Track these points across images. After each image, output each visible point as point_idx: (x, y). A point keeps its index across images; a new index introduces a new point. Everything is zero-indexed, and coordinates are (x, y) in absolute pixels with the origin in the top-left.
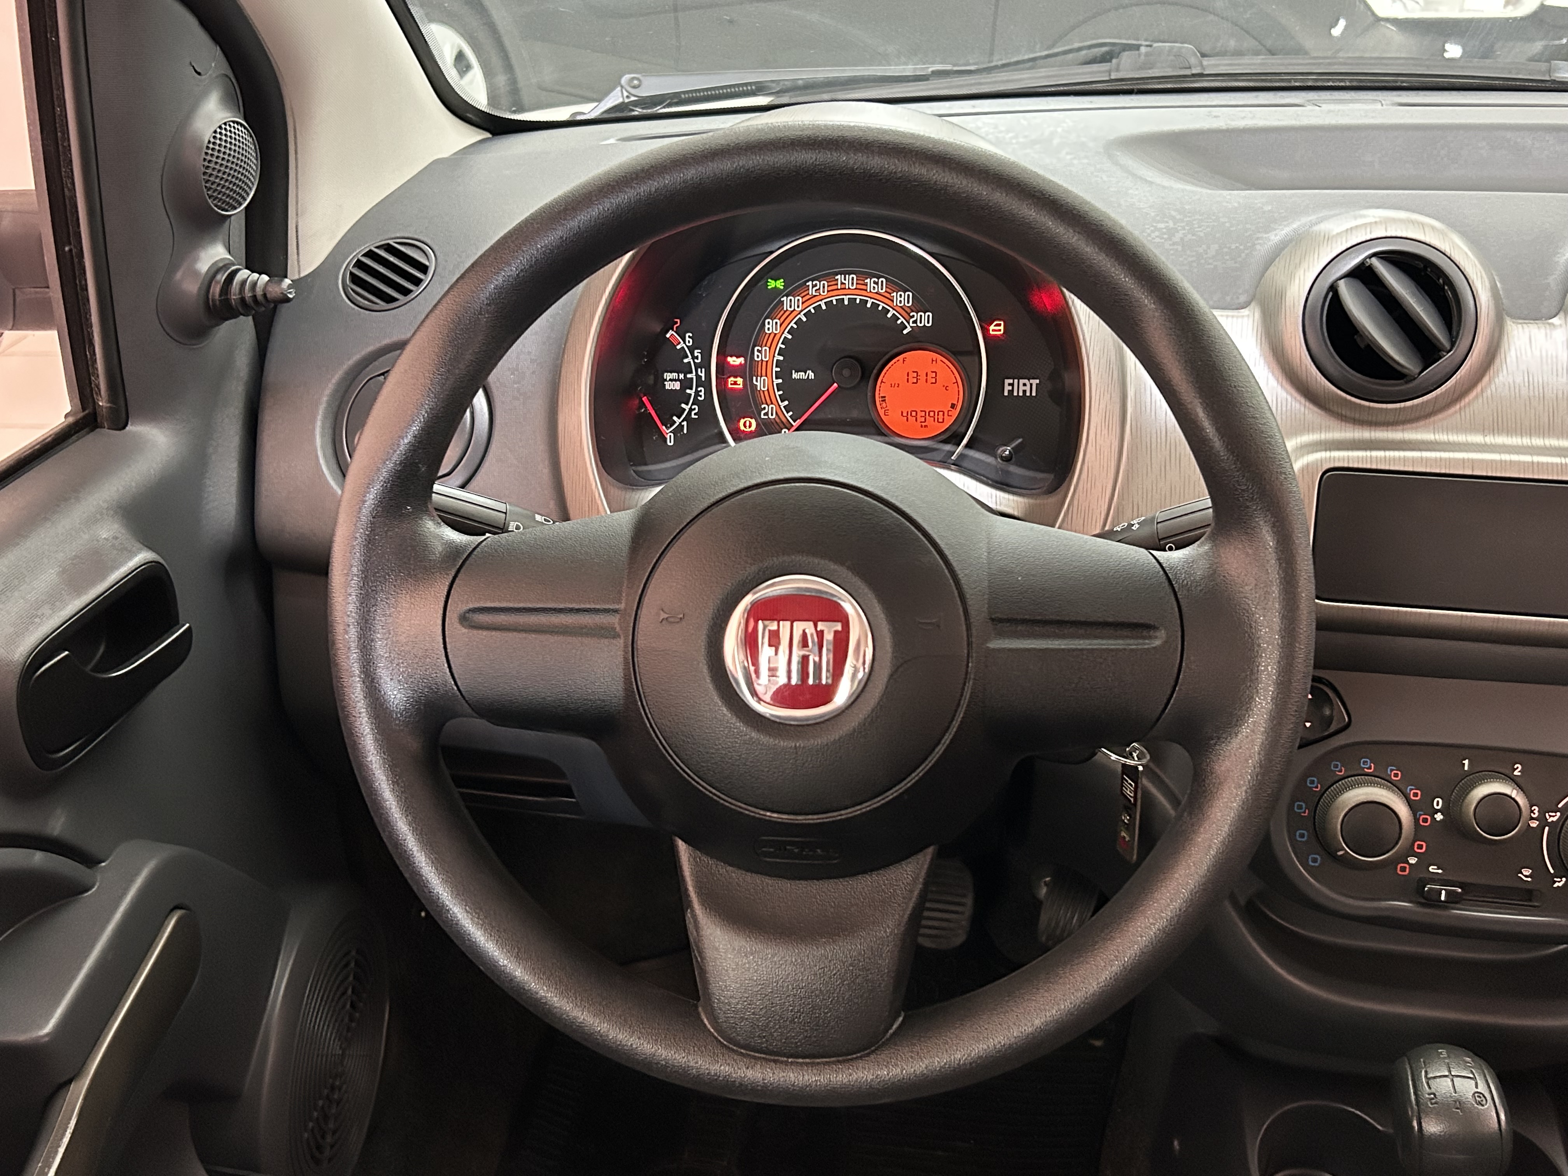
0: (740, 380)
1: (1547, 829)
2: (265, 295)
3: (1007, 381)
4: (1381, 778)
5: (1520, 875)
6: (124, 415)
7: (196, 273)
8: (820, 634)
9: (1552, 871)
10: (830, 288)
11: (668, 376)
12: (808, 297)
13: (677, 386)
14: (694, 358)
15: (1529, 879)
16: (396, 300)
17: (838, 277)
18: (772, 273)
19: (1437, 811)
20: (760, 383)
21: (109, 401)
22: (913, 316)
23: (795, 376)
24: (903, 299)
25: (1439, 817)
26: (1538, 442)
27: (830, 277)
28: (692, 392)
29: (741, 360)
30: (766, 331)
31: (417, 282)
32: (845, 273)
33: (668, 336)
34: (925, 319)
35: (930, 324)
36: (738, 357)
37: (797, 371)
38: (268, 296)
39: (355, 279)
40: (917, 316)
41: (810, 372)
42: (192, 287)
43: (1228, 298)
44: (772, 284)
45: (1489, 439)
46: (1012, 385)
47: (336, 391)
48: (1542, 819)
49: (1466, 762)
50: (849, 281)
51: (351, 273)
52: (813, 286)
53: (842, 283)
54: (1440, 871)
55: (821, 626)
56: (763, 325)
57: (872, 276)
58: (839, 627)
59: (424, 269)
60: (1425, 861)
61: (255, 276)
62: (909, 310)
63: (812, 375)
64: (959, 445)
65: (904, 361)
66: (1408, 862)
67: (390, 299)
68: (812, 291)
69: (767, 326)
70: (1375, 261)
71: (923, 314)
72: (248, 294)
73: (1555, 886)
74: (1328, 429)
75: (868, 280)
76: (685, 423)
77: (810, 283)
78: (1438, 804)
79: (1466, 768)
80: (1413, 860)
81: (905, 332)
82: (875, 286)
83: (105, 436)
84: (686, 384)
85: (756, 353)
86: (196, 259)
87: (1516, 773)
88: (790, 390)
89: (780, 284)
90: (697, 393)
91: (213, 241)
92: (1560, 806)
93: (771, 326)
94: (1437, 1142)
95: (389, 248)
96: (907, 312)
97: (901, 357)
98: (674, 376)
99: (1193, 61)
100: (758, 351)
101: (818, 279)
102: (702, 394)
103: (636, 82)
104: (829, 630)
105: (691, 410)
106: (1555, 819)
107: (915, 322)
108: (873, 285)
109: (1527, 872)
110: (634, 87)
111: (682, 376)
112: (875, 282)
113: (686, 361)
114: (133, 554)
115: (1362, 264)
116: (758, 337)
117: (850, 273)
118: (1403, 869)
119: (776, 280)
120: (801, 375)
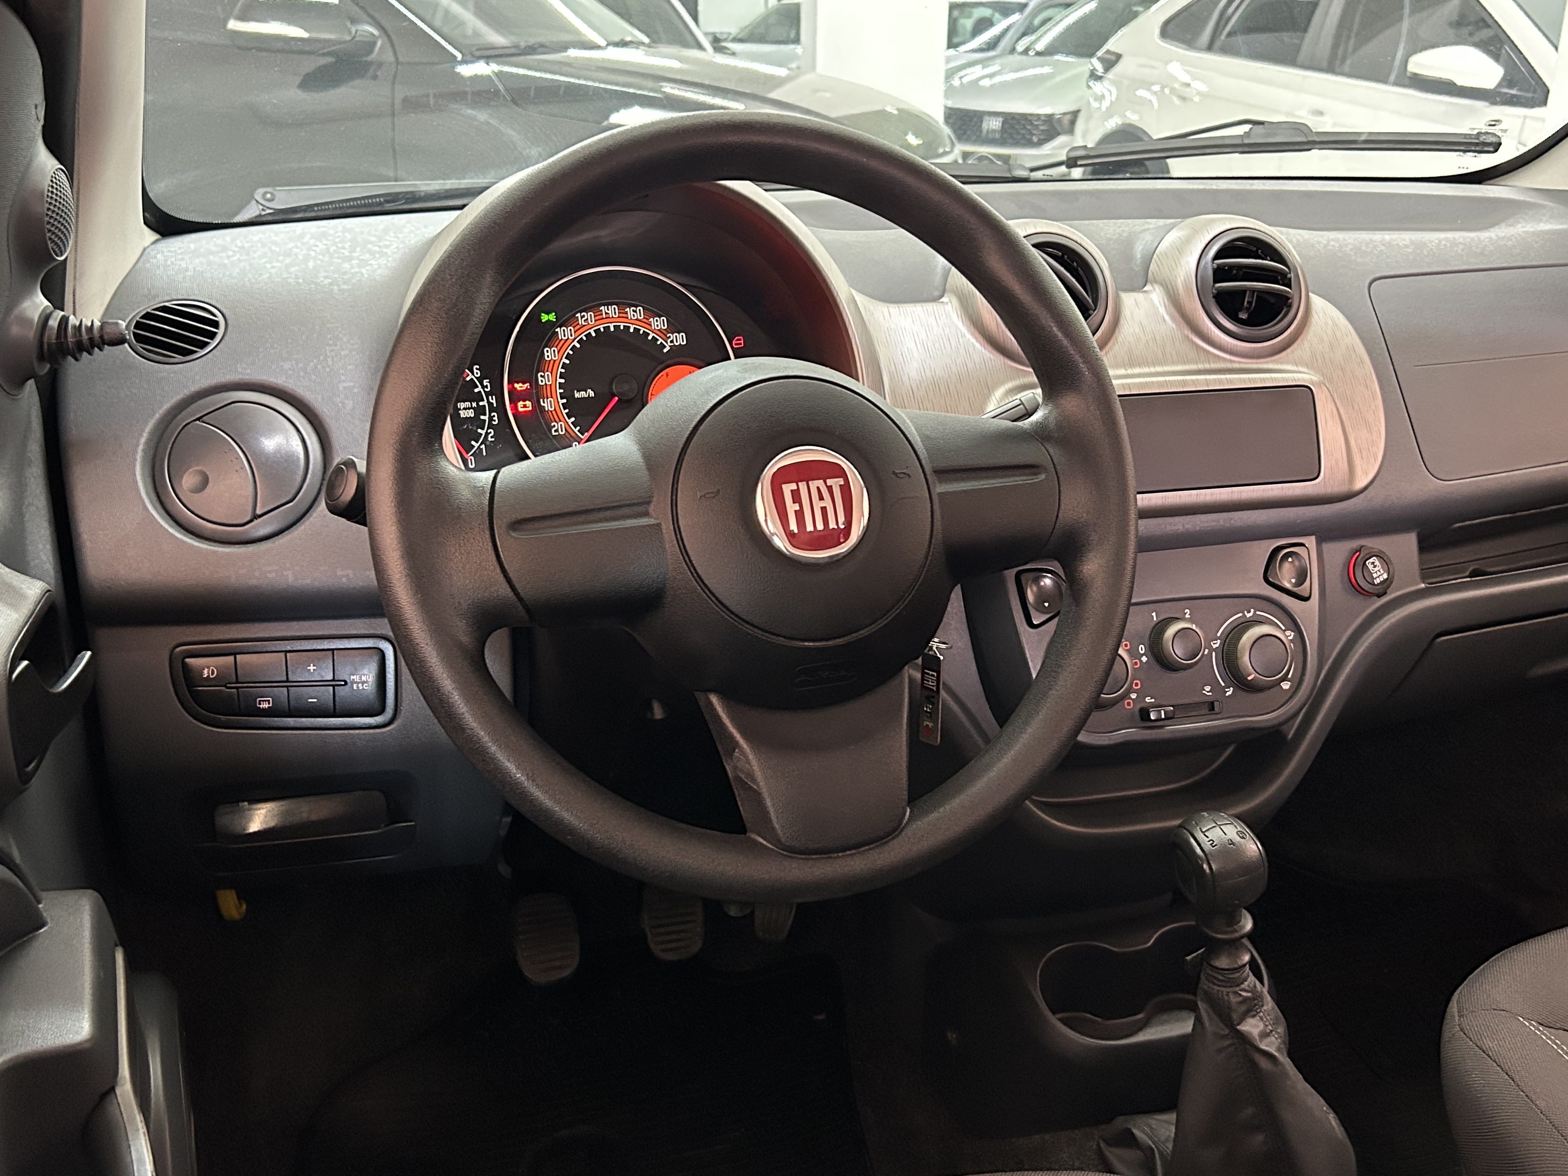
0: (528, 403)
1: (1214, 653)
2: (101, 337)
5: (1204, 692)
8: (830, 489)
9: (1223, 684)
10: (597, 318)
11: (462, 405)
12: (578, 327)
13: (471, 414)
14: (483, 387)
15: (1210, 694)
16: (196, 352)
17: (602, 308)
18: (546, 309)
19: (1143, 655)
20: (547, 404)
22: (670, 337)
23: (577, 395)
24: (659, 323)
25: (1144, 659)
27: (595, 308)
28: (486, 418)
29: (527, 386)
30: (546, 358)
31: (211, 335)
32: (608, 304)
34: (680, 339)
35: (685, 343)
36: (523, 383)
37: (579, 391)
38: (106, 337)
40: (673, 337)
41: (589, 391)
44: (545, 318)
48: (1209, 646)
49: (1154, 614)
50: (612, 311)
51: (134, 333)
52: (582, 317)
53: (606, 313)
54: (1153, 700)
55: (830, 482)
56: (542, 353)
57: (630, 306)
58: (841, 481)
59: (213, 323)
60: (1141, 695)
62: (665, 332)
63: (592, 394)
65: (667, 375)
66: (1130, 698)
67: (189, 353)
68: (581, 322)
69: (546, 354)
71: (677, 334)
73: (1227, 695)
75: (628, 309)
76: (483, 446)
77: (578, 315)
78: (1142, 649)
79: (1155, 619)
80: (1134, 696)
81: (665, 350)
82: (635, 314)
84: (480, 411)
85: (540, 378)
86: (25, 307)
87: (1188, 616)
88: (573, 406)
89: (552, 317)
90: (491, 419)
92: (1219, 634)
93: (549, 354)
94: (1221, 875)
95: (164, 309)
96: (663, 333)
97: (664, 373)
98: (468, 404)
100: (541, 376)
101: (586, 311)
102: (496, 418)
103: (269, 196)
104: (836, 483)
105: (487, 434)
106: (1217, 645)
107: (672, 341)
108: (632, 313)
109: (1208, 688)
110: (268, 200)
111: (474, 405)
112: (633, 311)
113: (476, 390)
116: (540, 364)
117: (611, 304)
118: (1129, 704)
119: (548, 313)
120: (583, 394)
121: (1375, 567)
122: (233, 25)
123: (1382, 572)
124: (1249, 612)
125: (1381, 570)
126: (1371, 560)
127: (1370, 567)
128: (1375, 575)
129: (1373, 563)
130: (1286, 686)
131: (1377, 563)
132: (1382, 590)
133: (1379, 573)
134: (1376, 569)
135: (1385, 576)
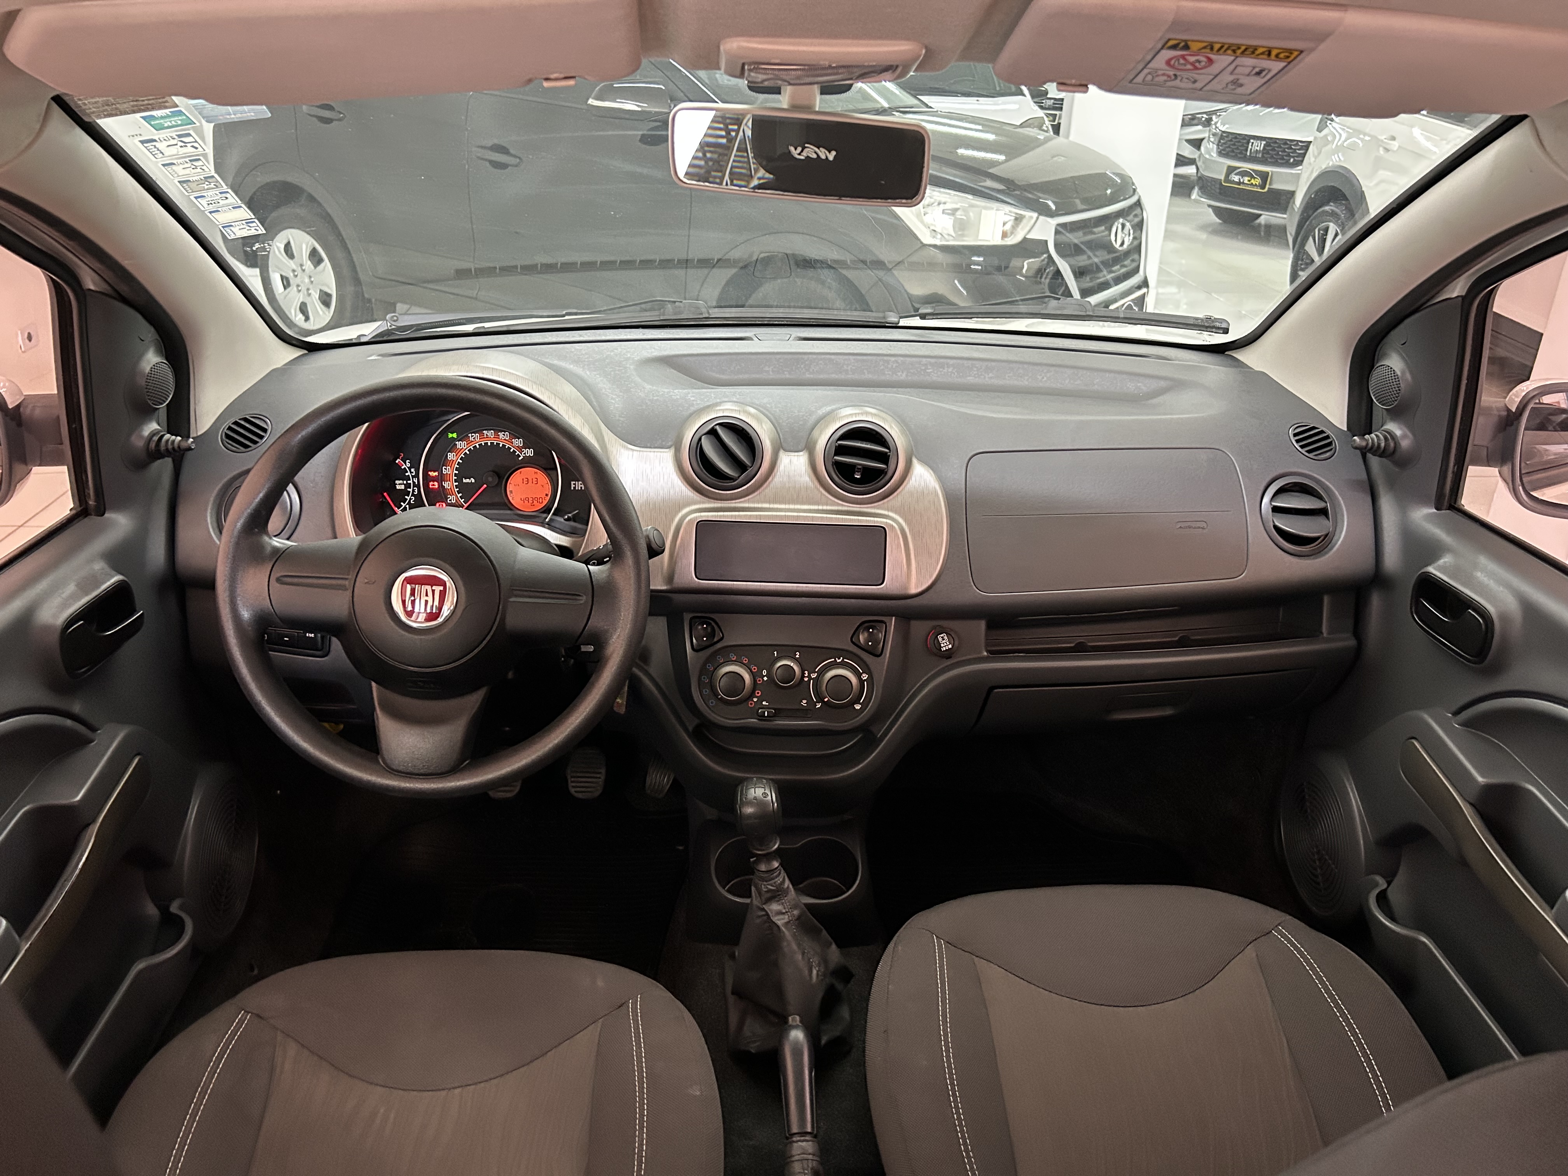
0: (436, 483)
1: (812, 681)
2: (179, 447)
3: (572, 483)
4: (739, 662)
5: (802, 703)
6: (103, 509)
7: (142, 437)
8: (433, 591)
9: (815, 701)
10: (481, 437)
11: (397, 482)
12: (469, 442)
13: (403, 487)
14: (411, 473)
15: (806, 705)
16: (250, 447)
17: (485, 432)
18: (451, 430)
19: (765, 677)
20: (446, 485)
21: (95, 502)
22: (523, 451)
23: (464, 481)
24: (518, 442)
25: (765, 679)
26: (792, 506)
27: (480, 432)
28: (411, 490)
29: (436, 474)
30: (449, 459)
31: (261, 437)
32: (488, 430)
33: (397, 462)
34: (530, 452)
35: (533, 455)
36: (434, 472)
37: (465, 479)
38: (181, 447)
39: (227, 436)
40: (525, 451)
41: (472, 479)
42: (140, 444)
43: (664, 443)
44: (450, 435)
45: (772, 506)
46: (575, 484)
47: (218, 495)
48: (809, 676)
49: (775, 652)
50: (490, 433)
51: (226, 433)
52: (472, 436)
53: (487, 435)
54: (768, 704)
55: (434, 588)
56: (447, 456)
57: (501, 431)
58: (442, 588)
59: (265, 430)
60: (761, 700)
61: (174, 437)
63: (473, 481)
64: (549, 514)
65: (520, 473)
66: (753, 701)
67: (246, 446)
68: (471, 439)
70: (717, 428)
71: (529, 450)
72: (170, 447)
73: (817, 707)
74: (704, 503)
75: (500, 433)
76: (407, 506)
77: (470, 435)
78: (765, 672)
79: (776, 656)
80: (755, 700)
81: (520, 459)
82: (504, 436)
83: (93, 520)
84: (408, 486)
86: (142, 430)
87: (797, 656)
88: (462, 488)
89: (455, 435)
90: (413, 491)
91: (150, 420)
92: (817, 671)
93: (450, 456)
94: (750, 816)
95: (246, 420)
96: (520, 449)
97: (518, 471)
98: (401, 482)
99: (704, 310)
100: (445, 469)
101: (475, 433)
102: (416, 491)
103: (395, 318)
104: (438, 589)
105: (410, 499)
106: (815, 677)
107: (524, 454)
108: (502, 436)
109: (805, 701)
110: (394, 321)
111: (405, 482)
112: (503, 434)
113: (407, 474)
114: (113, 577)
115: (713, 428)
116: (446, 462)
117: (490, 430)
118: (751, 704)
119: (452, 433)
120: (468, 481)
121: (943, 640)
124: (839, 659)
125: (947, 643)
126: (942, 635)
127: (940, 639)
128: (942, 645)
129: (942, 637)
130: (858, 707)
131: (946, 638)
132: (949, 655)
133: (945, 644)
134: (944, 641)
135: (950, 646)
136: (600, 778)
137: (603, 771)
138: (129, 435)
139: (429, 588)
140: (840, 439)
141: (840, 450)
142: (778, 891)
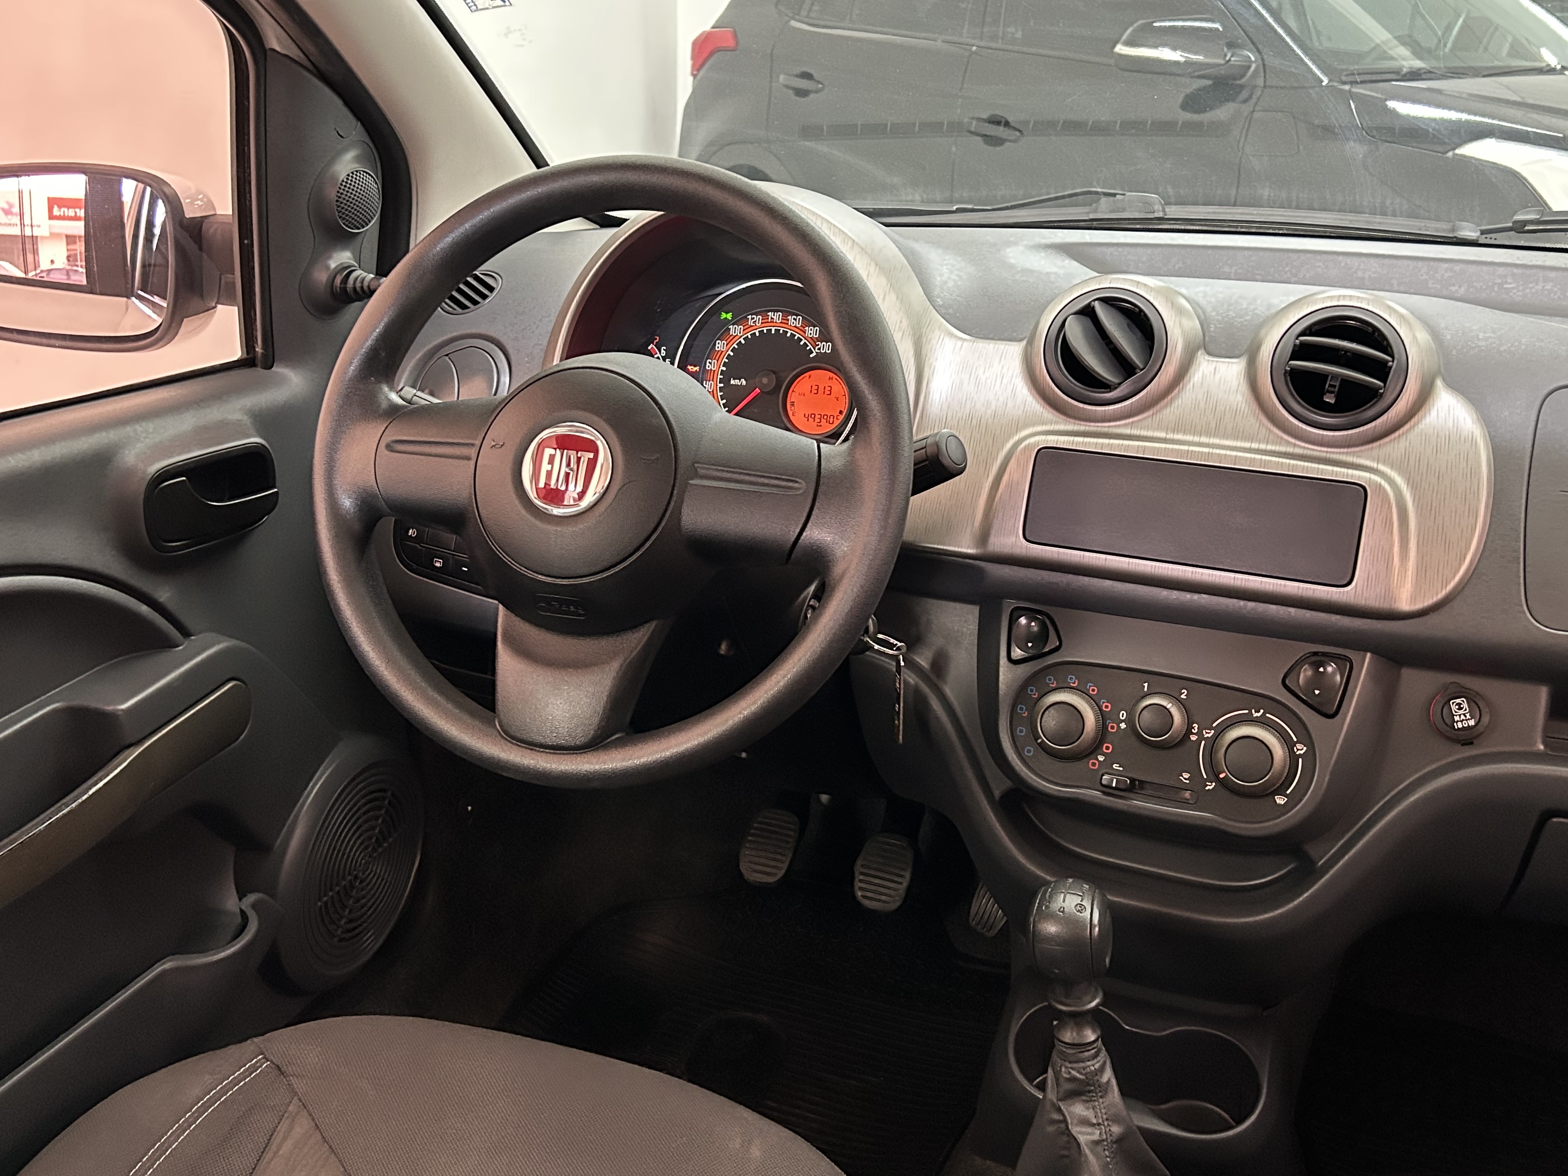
1: (1203, 742)
2: (369, 287)
4: (1081, 691)
5: (1181, 778)
6: (271, 360)
7: (328, 268)
9: (1205, 777)
10: (764, 321)
12: (747, 326)
15: (1188, 782)
16: (467, 307)
17: (770, 314)
18: (726, 308)
19: (1122, 721)
20: (707, 386)
21: (263, 348)
22: (818, 345)
23: (732, 382)
24: (812, 332)
25: (1123, 726)
27: (764, 314)
29: (697, 368)
30: (717, 349)
31: (484, 297)
32: (774, 311)
33: (649, 348)
34: (826, 348)
35: (830, 351)
36: (695, 366)
37: (734, 379)
38: (371, 288)
39: (451, 297)
40: (821, 345)
41: (743, 380)
42: (321, 277)
43: (1015, 334)
44: (724, 316)
47: (417, 364)
48: (1200, 734)
49: (1146, 685)
50: (777, 317)
52: (753, 319)
53: (772, 318)
54: (1121, 769)
55: (580, 454)
56: (715, 345)
57: (793, 314)
58: (591, 455)
59: (491, 289)
60: (1109, 760)
61: (366, 274)
62: (815, 340)
63: (744, 383)
64: (838, 440)
65: (810, 377)
66: (1097, 759)
67: (464, 307)
68: (751, 323)
69: (717, 345)
70: (1097, 304)
71: (825, 343)
72: (358, 285)
73: (1207, 788)
74: (1055, 421)
75: (790, 317)
77: (750, 317)
78: (1123, 715)
79: (1146, 689)
80: (1101, 758)
81: (811, 356)
83: (259, 371)
85: (708, 364)
86: (329, 260)
87: (1183, 696)
88: (727, 391)
89: (729, 316)
91: (344, 249)
92: (1214, 725)
93: (720, 345)
95: (475, 277)
96: (814, 342)
97: (807, 374)
100: (710, 363)
101: (756, 314)
106: (1209, 735)
107: (819, 349)
108: (793, 321)
109: (1186, 775)
112: (794, 319)
115: (1089, 305)
116: (711, 353)
117: (778, 311)
118: (1094, 764)
119: (727, 313)
120: (737, 382)
121: (1460, 709)
122: (1120, 49)
123: (1468, 716)
124: (1259, 712)
125: (1468, 715)
126: (1458, 701)
127: (1454, 708)
128: (1457, 718)
129: (1459, 704)
130: (1280, 800)
131: (1465, 705)
132: (1467, 738)
133: (1463, 717)
134: (1461, 712)
135: (1472, 723)
136: (900, 883)
137: (908, 875)
138: (312, 262)
139: (573, 454)
140: (1303, 333)
141: (1301, 351)
142: (1088, 1085)
